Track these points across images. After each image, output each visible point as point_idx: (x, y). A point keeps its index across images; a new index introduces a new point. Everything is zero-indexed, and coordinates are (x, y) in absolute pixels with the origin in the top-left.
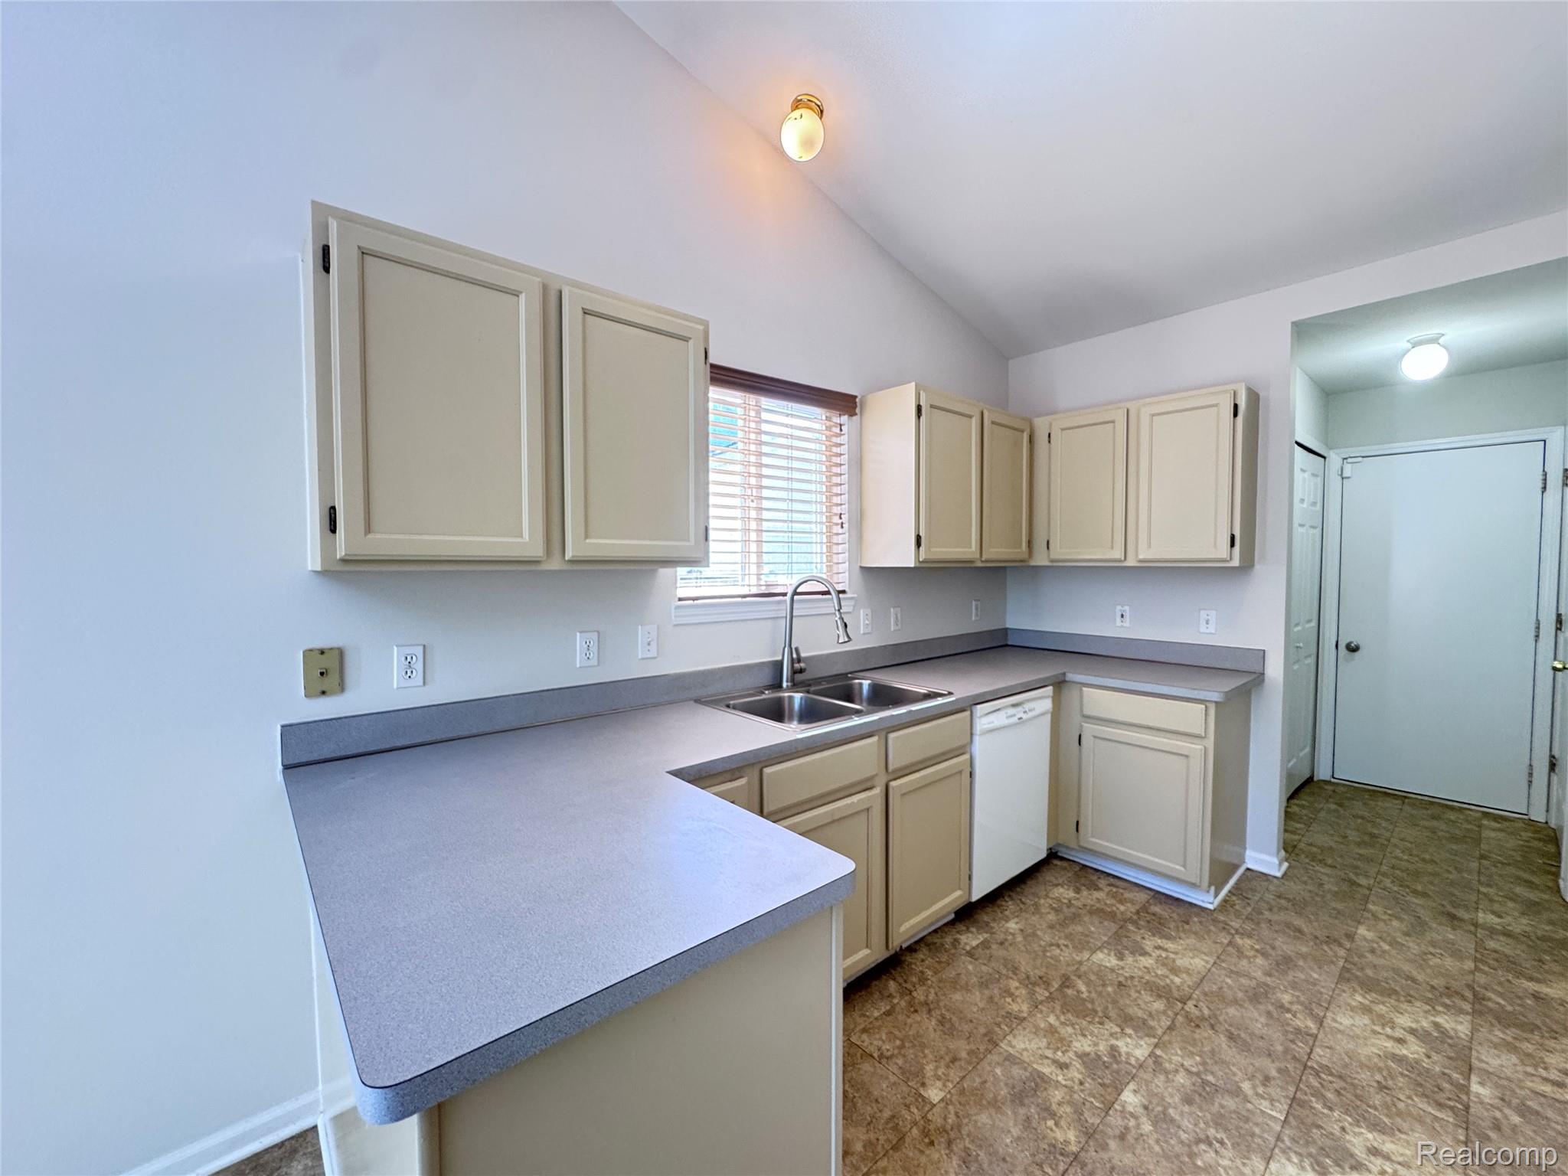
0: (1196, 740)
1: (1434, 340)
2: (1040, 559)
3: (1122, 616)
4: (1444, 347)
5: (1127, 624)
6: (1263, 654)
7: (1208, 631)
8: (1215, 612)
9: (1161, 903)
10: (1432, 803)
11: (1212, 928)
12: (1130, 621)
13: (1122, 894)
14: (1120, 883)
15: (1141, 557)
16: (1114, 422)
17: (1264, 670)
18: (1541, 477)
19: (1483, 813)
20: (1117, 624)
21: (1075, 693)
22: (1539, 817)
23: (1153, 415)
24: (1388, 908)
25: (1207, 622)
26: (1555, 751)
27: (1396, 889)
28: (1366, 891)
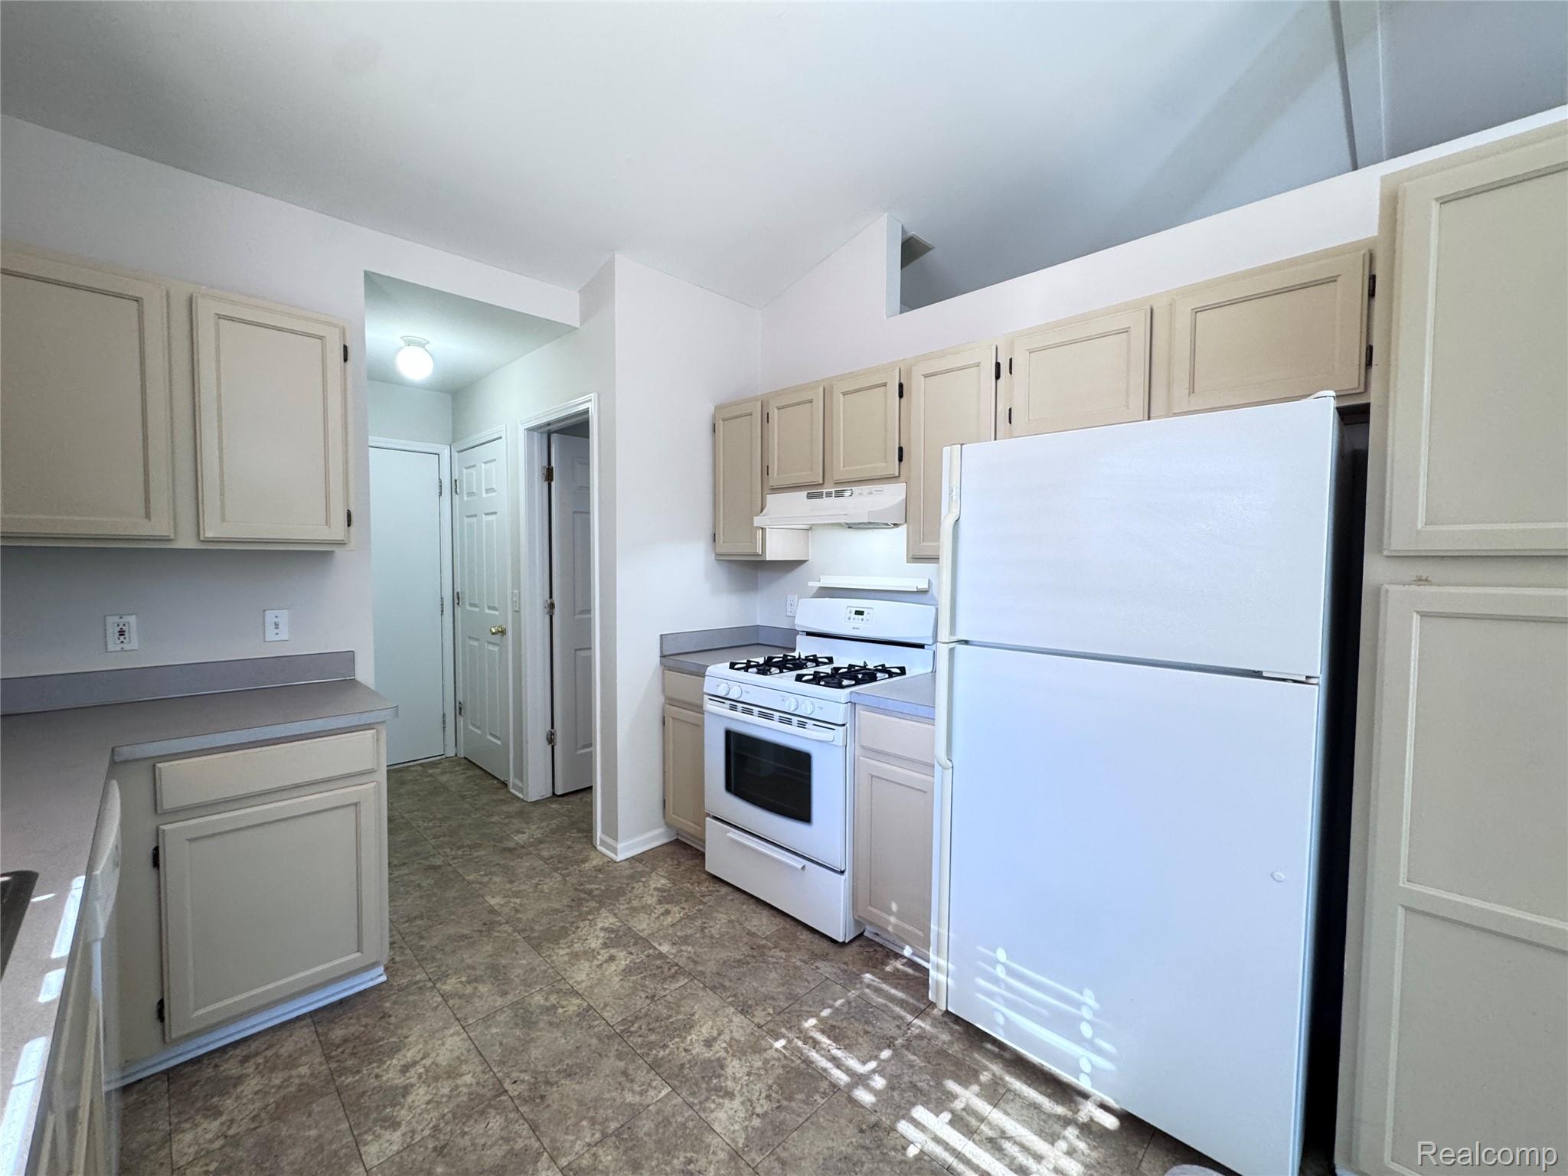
0: (364, 779)
1: (422, 345)
3: (122, 633)
5: (132, 645)
7: (277, 638)
8: (286, 610)
9: (332, 1021)
11: (411, 998)
12: (139, 638)
13: (277, 1056)
14: (254, 1046)
15: (208, 534)
16: (137, 300)
17: (354, 675)
18: (438, 484)
19: (420, 765)
20: (111, 648)
21: (141, 782)
22: (451, 753)
23: (220, 317)
24: (477, 871)
25: (277, 625)
26: (460, 698)
27: (460, 853)
28: (450, 869)
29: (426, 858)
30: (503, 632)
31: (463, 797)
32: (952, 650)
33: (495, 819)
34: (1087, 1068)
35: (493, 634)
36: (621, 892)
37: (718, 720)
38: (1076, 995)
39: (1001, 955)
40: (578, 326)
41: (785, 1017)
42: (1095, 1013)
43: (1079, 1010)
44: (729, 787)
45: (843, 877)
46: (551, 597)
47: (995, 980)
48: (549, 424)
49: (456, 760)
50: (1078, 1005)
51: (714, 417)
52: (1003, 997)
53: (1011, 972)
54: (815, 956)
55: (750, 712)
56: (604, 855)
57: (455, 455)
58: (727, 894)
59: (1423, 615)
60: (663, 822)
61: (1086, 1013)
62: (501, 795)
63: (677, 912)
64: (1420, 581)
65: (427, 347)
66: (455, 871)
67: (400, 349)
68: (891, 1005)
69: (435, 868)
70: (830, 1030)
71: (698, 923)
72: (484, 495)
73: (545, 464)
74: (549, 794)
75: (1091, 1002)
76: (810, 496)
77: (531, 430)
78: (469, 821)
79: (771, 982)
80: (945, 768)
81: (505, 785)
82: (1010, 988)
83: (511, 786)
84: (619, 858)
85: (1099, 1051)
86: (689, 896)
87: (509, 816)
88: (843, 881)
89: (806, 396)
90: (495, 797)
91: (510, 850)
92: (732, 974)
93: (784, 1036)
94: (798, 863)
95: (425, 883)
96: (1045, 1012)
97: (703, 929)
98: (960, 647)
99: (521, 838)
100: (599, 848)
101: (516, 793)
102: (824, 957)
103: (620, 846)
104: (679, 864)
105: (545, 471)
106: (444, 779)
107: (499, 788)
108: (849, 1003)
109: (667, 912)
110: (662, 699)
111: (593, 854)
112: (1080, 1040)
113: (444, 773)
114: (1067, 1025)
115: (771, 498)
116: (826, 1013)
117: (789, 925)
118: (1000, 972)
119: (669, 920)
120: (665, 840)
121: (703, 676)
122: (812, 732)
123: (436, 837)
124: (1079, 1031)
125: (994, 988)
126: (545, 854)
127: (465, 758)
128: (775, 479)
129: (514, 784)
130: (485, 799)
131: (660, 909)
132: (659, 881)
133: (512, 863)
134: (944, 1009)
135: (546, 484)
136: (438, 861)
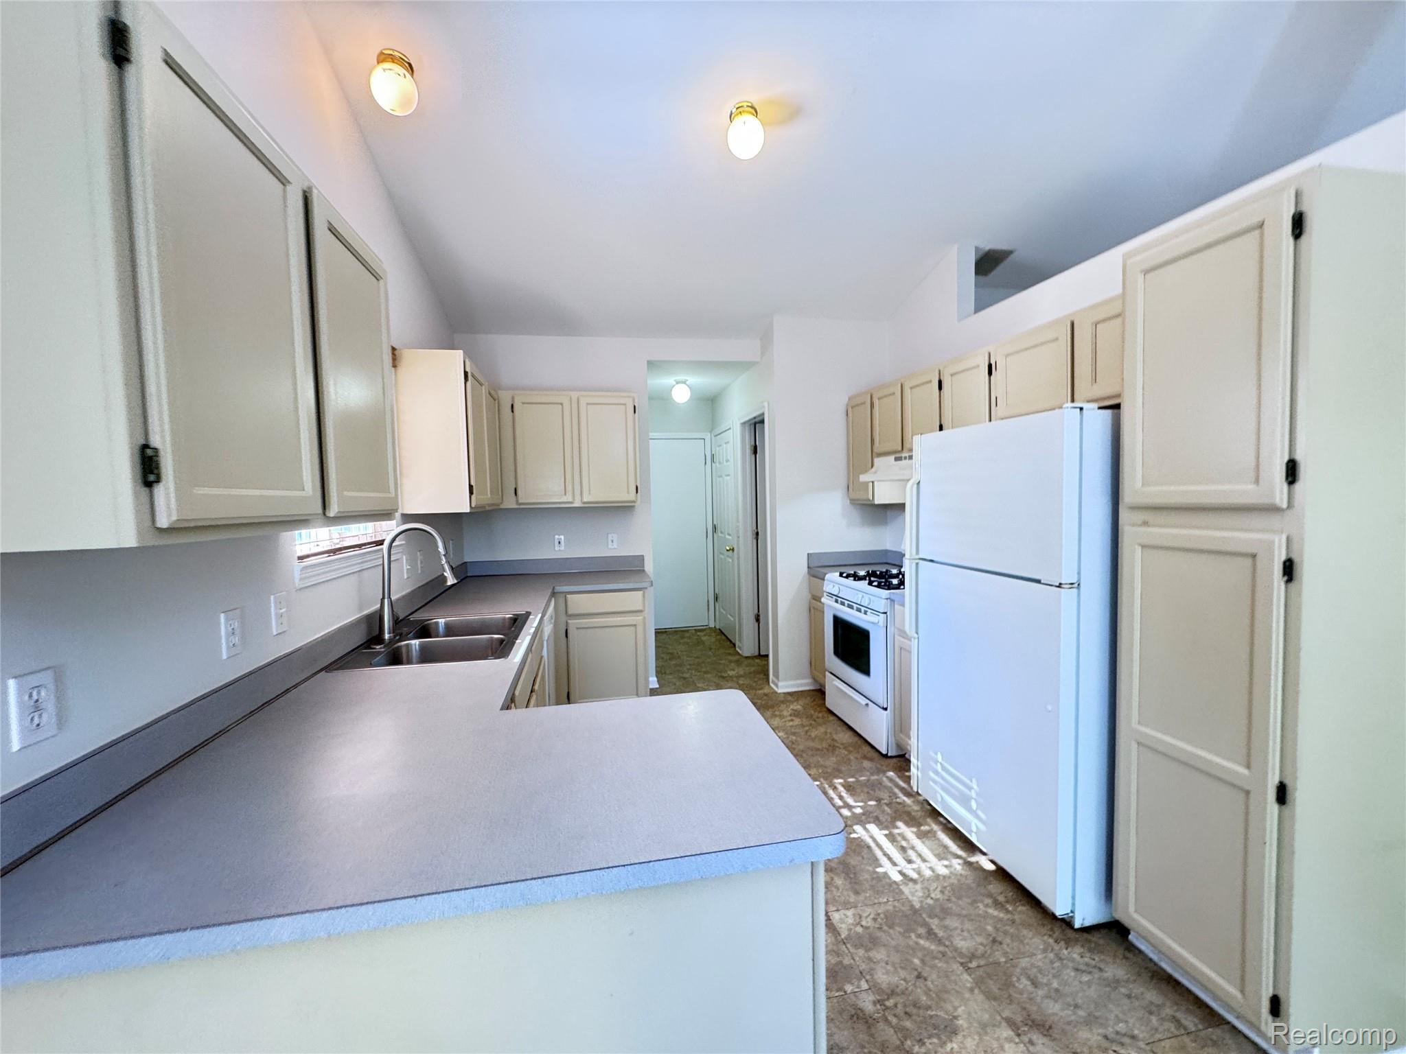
0: (638, 614)
1: (684, 382)
2: (510, 503)
3: (559, 543)
4: (688, 386)
5: (563, 548)
6: (641, 558)
7: (613, 547)
8: (616, 535)
10: (676, 631)
12: (565, 546)
15: (585, 500)
16: (562, 404)
17: (643, 567)
18: (704, 458)
19: (695, 630)
20: (556, 549)
21: (561, 601)
22: (712, 625)
23: (588, 404)
24: (704, 683)
25: (612, 541)
26: (717, 591)
27: (699, 673)
28: (691, 680)
29: (682, 673)
30: (733, 550)
31: (710, 649)
32: (917, 564)
33: (723, 662)
34: (974, 829)
35: (727, 550)
36: (772, 707)
37: (831, 608)
38: (968, 781)
39: (939, 758)
40: (758, 360)
41: (826, 775)
42: (977, 794)
43: (970, 791)
44: (836, 653)
45: (885, 712)
46: (757, 528)
47: (937, 773)
48: (755, 418)
49: (714, 630)
50: (970, 788)
51: (847, 405)
52: (941, 784)
53: (944, 768)
54: (865, 757)
55: (843, 604)
56: (772, 688)
57: (713, 438)
58: (833, 720)
59: (1143, 547)
60: (810, 676)
61: (973, 794)
62: (731, 651)
63: (797, 721)
64: (1145, 523)
65: (687, 383)
66: (693, 681)
67: (674, 386)
68: (893, 787)
69: (685, 678)
70: (849, 788)
71: (807, 728)
72: (725, 463)
73: (753, 443)
74: (757, 654)
75: (975, 787)
76: (897, 459)
77: (744, 424)
78: (709, 660)
79: (831, 761)
80: (915, 638)
81: (734, 645)
82: (943, 778)
83: (737, 646)
84: (780, 691)
85: (977, 817)
86: (810, 717)
87: (731, 662)
88: (885, 715)
89: (891, 390)
90: (727, 651)
91: (723, 677)
92: (810, 753)
93: (819, 781)
94: (863, 701)
95: (678, 684)
96: (956, 793)
97: (807, 732)
98: (921, 562)
99: (731, 673)
100: (772, 685)
101: (739, 651)
102: (871, 760)
103: (780, 684)
104: (814, 700)
105: (753, 448)
106: (704, 638)
107: (732, 647)
108: (868, 780)
109: (792, 720)
110: (810, 596)
111: (767, 686)
112: (970, 810)
113: (705, 635)
114: (964, 801)
115: (876, 460)
116: (851, 780)
117: (860, 742)
118: (939, 768)
119: (791, 723)
120: (812, 688)
121: (824, 579)
122: (870, 617)
123: (690, 665)
124: (971, 806)
125: (936, 778)
126: (741, 682)
127: (720, 629)
128: (878, 447)
129: (739, 646)
130: (722, 651)
131: (789, 718)
132: (797, 706)
133: (722, 683)
134: (916, 790)
135: (753, 456)
136: (687, 675)
